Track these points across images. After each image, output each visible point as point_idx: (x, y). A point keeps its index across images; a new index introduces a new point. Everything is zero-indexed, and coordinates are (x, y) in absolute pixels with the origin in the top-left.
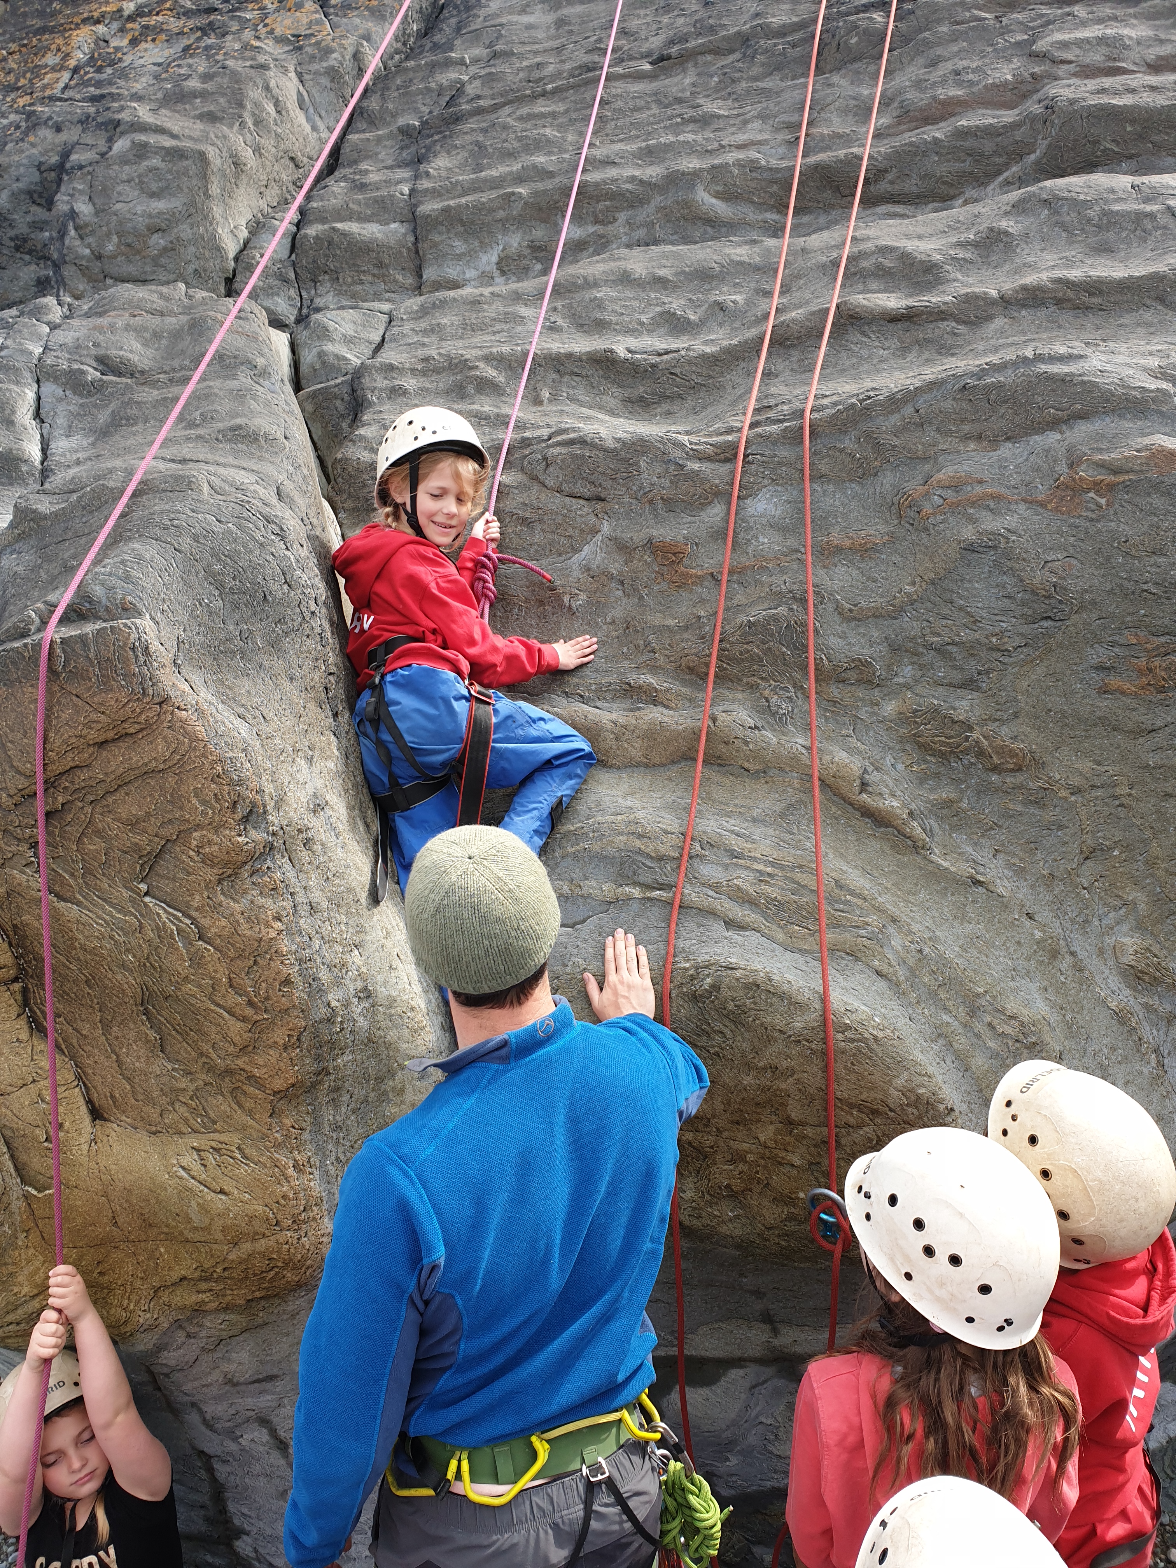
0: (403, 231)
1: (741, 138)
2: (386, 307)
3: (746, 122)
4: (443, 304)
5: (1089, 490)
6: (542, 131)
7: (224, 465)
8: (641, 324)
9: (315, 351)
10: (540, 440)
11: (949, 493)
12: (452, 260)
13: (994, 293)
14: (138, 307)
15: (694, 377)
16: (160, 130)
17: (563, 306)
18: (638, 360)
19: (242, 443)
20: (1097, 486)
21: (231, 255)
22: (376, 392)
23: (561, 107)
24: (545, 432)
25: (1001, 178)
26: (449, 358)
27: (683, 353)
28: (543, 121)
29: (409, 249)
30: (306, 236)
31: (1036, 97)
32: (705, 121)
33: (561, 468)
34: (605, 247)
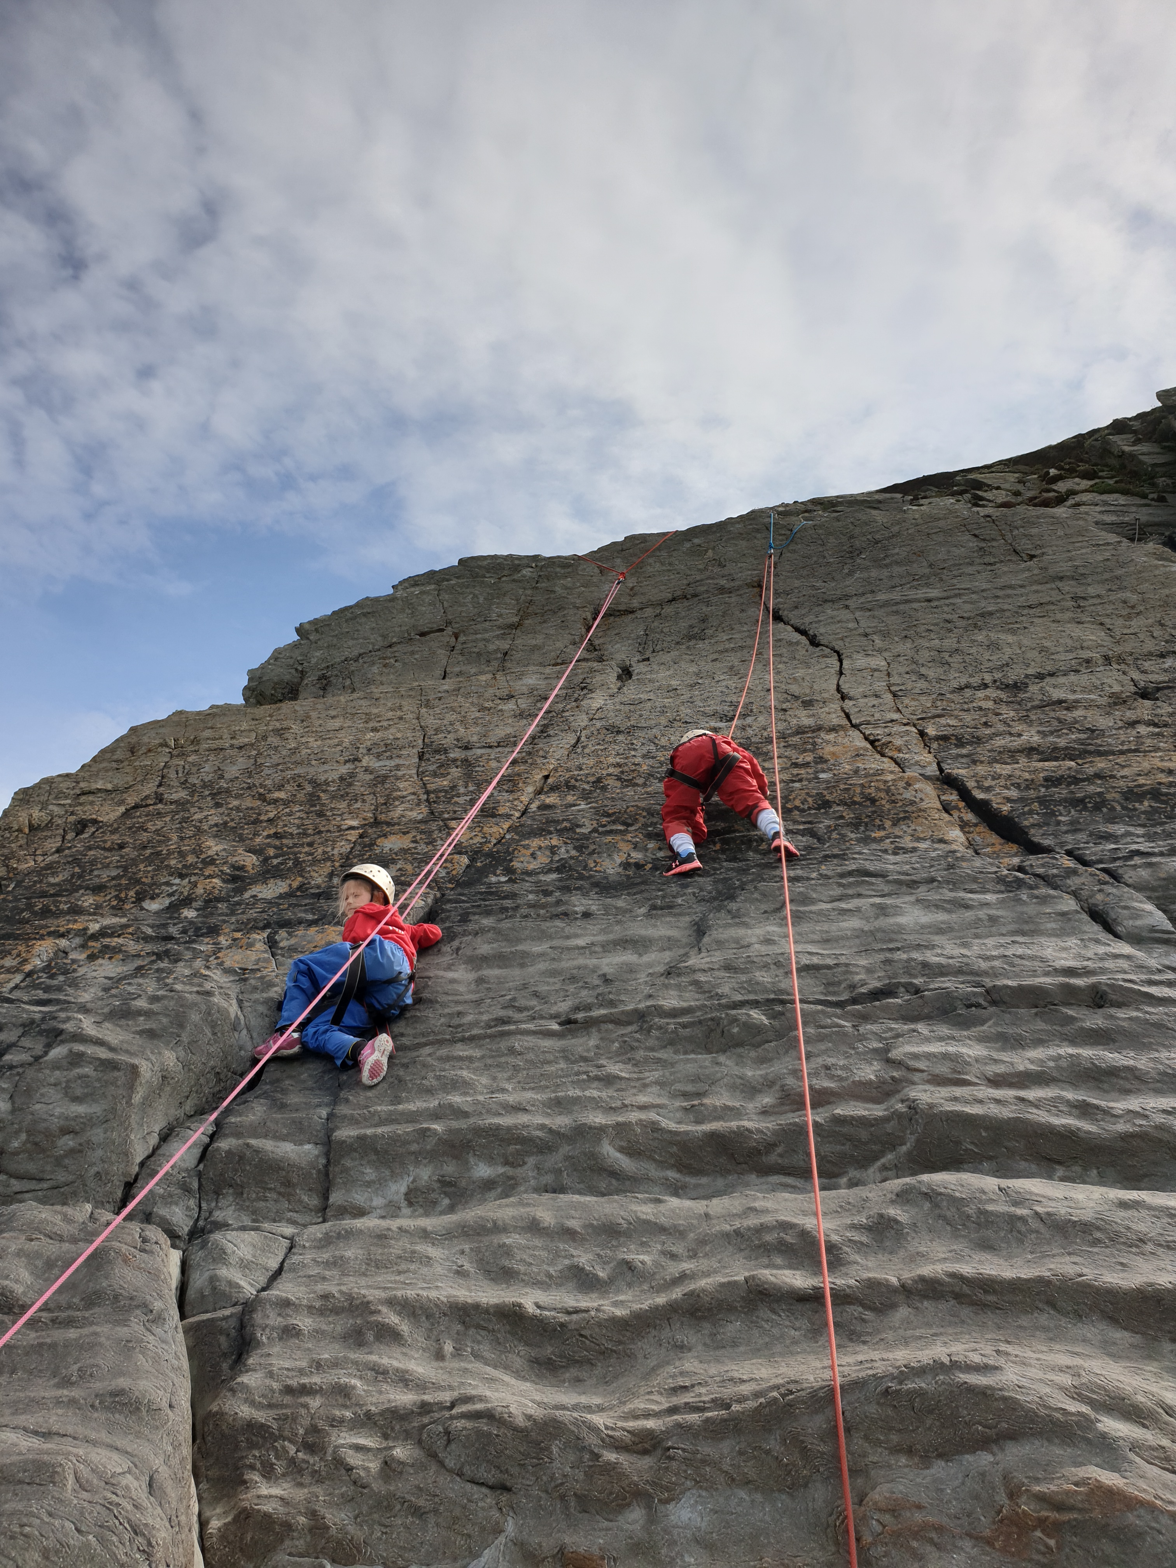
0: (316, 1152)
1: (642, 1099)
2: (289, 1230)
3: (645, 1086)
4: (348, 1235)
5: (1035, 1528)
6: (459, 1073)
7: (94, 1443)
8: (550, 1276)
9: (207, 1275)
10: (441, 1406)
11: (887, 1518)
12: (361, 1186)
13: (894, 1280)
14: (38, 1229)
15: (604, 1342)
16: (100, 1043)
17: (471, 1249)
18: (547, 1318)
19: (120, 1413)
20: (1041, 1523)
21: (138, 1160)
22: (267, 1331)
23: (477, 1053)
24: (446, 1397)
25: (879, 1164)
26: (350, 1298)
27: (593, 1313)
28: (460, 1064)
29: (319, 1171)
30: (218, 1149)
31: (898, 1096)
32: (609, 1080)
33: (464, 1447)
34: (514, 1188)
